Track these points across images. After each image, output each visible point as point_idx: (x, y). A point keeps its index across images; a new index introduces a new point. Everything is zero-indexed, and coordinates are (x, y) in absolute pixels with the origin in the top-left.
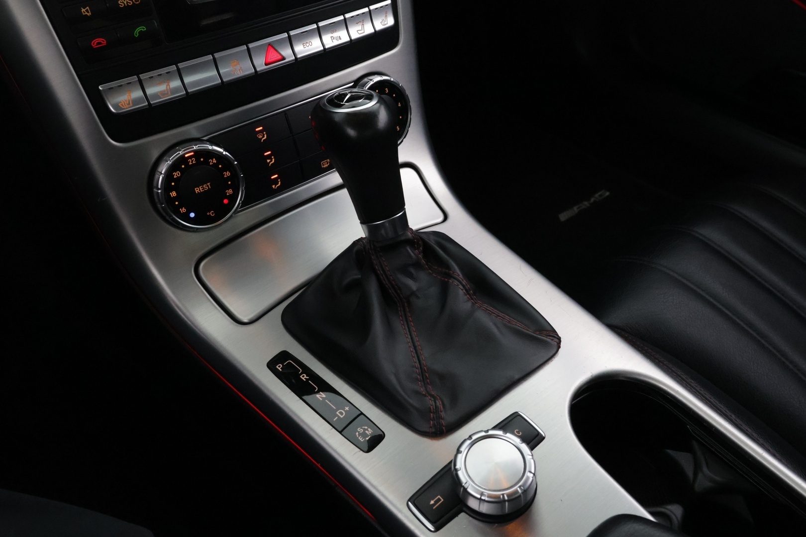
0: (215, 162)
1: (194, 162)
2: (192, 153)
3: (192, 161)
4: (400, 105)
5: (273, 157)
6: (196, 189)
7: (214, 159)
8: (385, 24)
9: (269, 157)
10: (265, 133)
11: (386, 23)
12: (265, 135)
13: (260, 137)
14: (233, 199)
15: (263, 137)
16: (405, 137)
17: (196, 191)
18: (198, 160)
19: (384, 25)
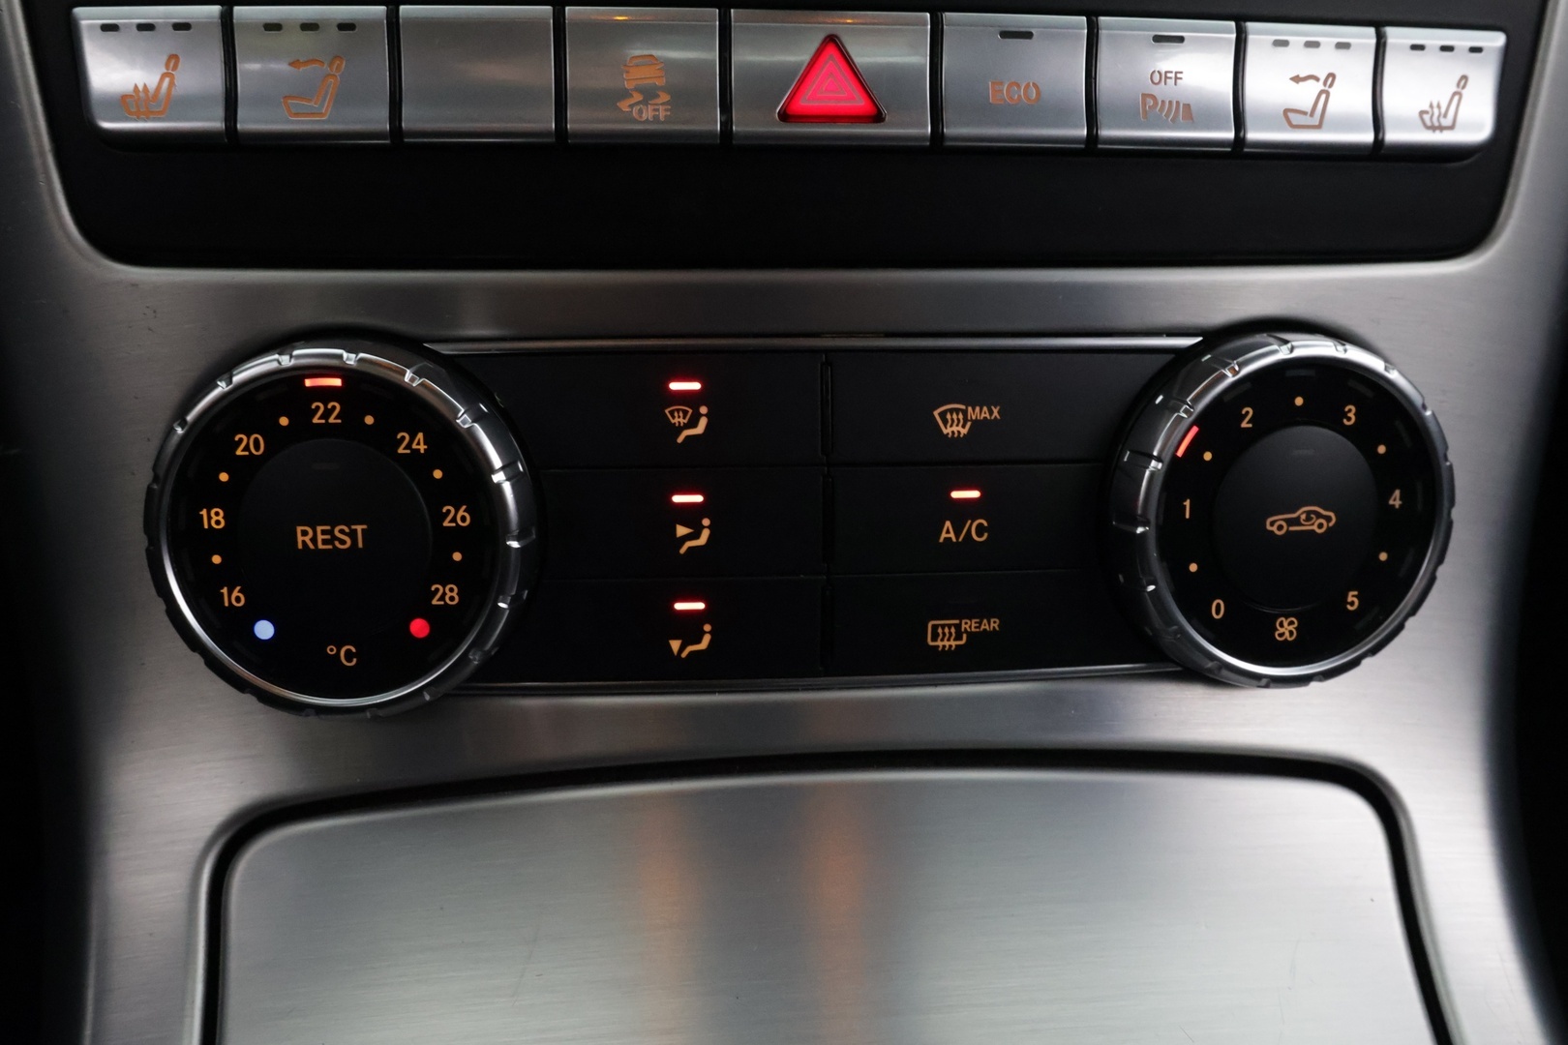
0: (422, 448)
1: (331, 420)
2: (337, 382)
3: (327, 414)
4: (1396, 500)
5: (706, 522)
6: (299, 529)
7: (420, 436)
8: (1441, 128)
9: (689, 514)
10: (704, 410)
11: (1446, 122)
12: (703, 422)
13: (678, 420)
14: (450, 627)
15: (693, 423)
16: (1374, 651)
17: (300, 538)
18: (351, 415)
19: (1433, 128)
